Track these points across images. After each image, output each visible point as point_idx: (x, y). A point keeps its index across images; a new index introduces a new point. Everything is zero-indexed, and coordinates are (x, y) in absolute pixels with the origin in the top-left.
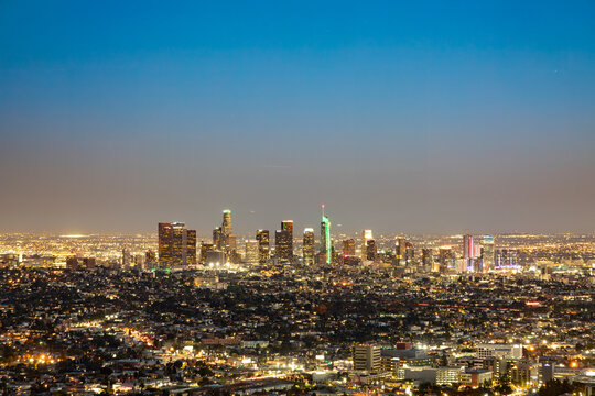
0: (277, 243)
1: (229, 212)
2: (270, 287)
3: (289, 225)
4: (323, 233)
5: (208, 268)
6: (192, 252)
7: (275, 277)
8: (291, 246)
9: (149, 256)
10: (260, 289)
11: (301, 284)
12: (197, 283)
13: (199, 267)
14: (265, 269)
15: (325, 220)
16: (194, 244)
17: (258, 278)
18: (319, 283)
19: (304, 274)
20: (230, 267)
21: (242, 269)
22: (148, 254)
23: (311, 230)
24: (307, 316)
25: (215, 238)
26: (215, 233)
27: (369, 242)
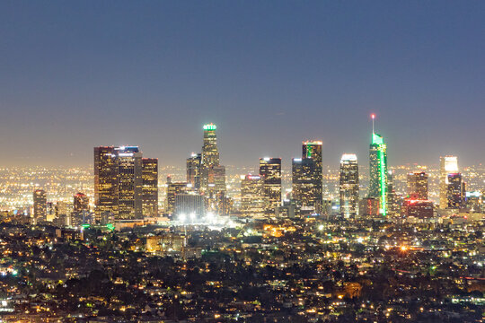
0: (295, 181)
1: (213, 127)
2: (276, 253)
3: (316, 149)
4: (373, 163)
5: (175, 223)
6: (153, 197)
7: (287, 237)
8: (318, 184)
9: (80, 202)
10: (256, 257)
11: (330, 248)
12: (151, 248)
13: (163, 222)
14: (272, 223)
15: (376, 139)
16: (155, 183)
17: (258, 240)
18: (361, 247)
19: (338, 233)
20: (213, 221)
21: (233, 225)
22: (76, 201)
23: (353, 157)
24: (327, 301)
25: (190, 172)
26: (190, 165)
27: (452, 178)
